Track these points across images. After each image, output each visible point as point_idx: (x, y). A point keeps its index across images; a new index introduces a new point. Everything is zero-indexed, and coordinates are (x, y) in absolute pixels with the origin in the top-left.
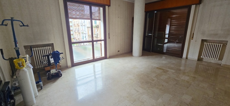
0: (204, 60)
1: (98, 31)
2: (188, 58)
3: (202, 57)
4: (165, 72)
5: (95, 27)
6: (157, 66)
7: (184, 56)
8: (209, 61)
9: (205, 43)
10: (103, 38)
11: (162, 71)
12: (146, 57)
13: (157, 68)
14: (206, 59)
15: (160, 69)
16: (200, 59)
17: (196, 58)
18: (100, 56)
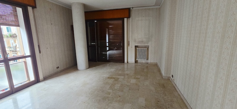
0: (139, 62)
1: (15, 42)
2: (129, 62)
3: (137, 59)
4: (117, 80)
5: (9, 36)
6: (108, 76)
7: (126, 61)
8: (141, 62)
9: (137, 48)
10: (28, 53)
11: (114, 79)
12: (94, 68)
13: (108, 78)
14: (139, 60)
15: (111, 78)
16: (136, 62)
17: (134, 61)
18: (27, 80)
